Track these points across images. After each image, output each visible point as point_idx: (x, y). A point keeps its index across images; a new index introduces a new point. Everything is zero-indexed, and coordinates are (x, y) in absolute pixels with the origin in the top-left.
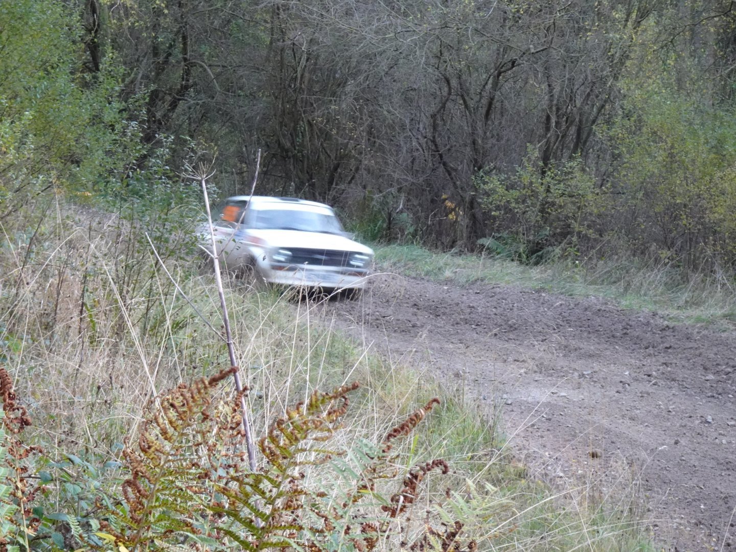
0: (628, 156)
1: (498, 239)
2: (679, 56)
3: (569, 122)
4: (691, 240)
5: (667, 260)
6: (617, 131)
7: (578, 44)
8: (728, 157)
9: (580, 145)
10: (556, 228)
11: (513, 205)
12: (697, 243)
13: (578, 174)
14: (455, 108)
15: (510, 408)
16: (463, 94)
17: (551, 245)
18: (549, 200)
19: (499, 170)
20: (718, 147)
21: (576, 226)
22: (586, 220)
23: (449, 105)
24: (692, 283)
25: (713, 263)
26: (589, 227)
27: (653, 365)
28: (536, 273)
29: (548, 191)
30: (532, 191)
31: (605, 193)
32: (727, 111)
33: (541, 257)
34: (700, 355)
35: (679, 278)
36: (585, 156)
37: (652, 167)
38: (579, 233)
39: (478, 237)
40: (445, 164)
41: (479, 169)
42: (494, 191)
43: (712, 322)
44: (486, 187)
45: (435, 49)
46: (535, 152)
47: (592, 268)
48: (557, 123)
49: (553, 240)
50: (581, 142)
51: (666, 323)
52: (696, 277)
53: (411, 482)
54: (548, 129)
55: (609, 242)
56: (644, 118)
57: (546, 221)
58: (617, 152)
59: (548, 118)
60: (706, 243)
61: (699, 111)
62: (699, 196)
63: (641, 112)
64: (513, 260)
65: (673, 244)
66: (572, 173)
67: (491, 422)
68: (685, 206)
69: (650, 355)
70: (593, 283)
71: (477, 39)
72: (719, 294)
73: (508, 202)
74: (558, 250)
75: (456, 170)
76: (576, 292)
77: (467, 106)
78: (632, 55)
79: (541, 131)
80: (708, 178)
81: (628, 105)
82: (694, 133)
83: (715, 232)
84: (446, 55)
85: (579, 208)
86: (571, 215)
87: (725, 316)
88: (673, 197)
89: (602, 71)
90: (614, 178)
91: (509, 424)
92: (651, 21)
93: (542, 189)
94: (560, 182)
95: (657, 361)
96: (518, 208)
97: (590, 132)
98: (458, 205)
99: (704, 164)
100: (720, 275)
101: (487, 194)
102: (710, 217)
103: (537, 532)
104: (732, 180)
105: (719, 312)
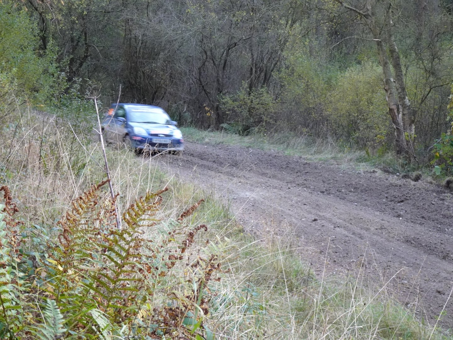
0: (288, 86)
1: (229, 124)
2: (311, 40)
3: (261, 71)
4: (316, 123)
5: (306, 133)
6: (283, 74)
7: (265, 35)
8: (333, 86)
9: (266, 81)
10: (255, 119)
11: (236, 109)
12: (320, 125)
13: (265, 94)
14: (209, 65)
15: (235, 201)
16: (213, 59)
17: (253, 127)
18: (252, 106)
19: (229, 93)
20: (328, 81)
21: (264, 118)
22: (269, 115)
23: (207, 63)
24: (317, 143)
25: (326, 135)
26: (271, 118)
27: (300, 180)
28: (247, 140)
29: (252, 102)
30: (245, 102)
31: (278, 103)
32: (333, 65)
33: (249, 132)
34: (321, 176)
35: (311, 141)
36: (268, 86)
37: (299, 91)
38: (266, 121)
39: (220, 124)
40: (205, 91)
41: (220, 93)
42: (227, 102)
43: (327, 161)
44: (223, 101)
45: (200, 38)
46: (246, 85)
47: (272, 137)
48: (255, 71)
49: (254, 124)
50: (267, 80)
51: (306, 161)
52: (319, 141)
53: (191, 235)
54: (251, 74)
55: (279, 125)
56: (295, 68)
57: (251, 115)
58: (283, 84)
59: (252, 69)
60: (323, 125)
61: (319, 65)
62: (320, 104)
63: (293, 66)
64: (236, 134)
65: (308, 126)
66: (262, 94)
67: (227, 207)
68: (314, 108)
69: (298, 176)
70: (273, 143)
71: (219, 33)
72: (330, 148)
73: (234, 107)
74: (256, 129)
75: (210, 93)
76: (265, 148)
77: (214, 64)
78: (289, 40)
79: (248, 75)
80: (324, 96)
81: (287, 63)
82: (317, 75)
83: (327, 120)
84: (205, 41)
85: (266, 110)
86: (262, 113)
87: (332, 158)
88: (308, 104)
89: (276, 47)
90: (282, 96)
91: (235, 208)
92: (297, 24)
93: (249, 101)
94: (257, 98)
95: (302, 179)
96: (238, 110)
97: (271, 75)
98: (211, 109)
99: (322, 89)
100: (330, 139)
101: (224, 104)
102: (326, 113)
103: (248, 257)
104: (335, 96)
105: (330, 156)
